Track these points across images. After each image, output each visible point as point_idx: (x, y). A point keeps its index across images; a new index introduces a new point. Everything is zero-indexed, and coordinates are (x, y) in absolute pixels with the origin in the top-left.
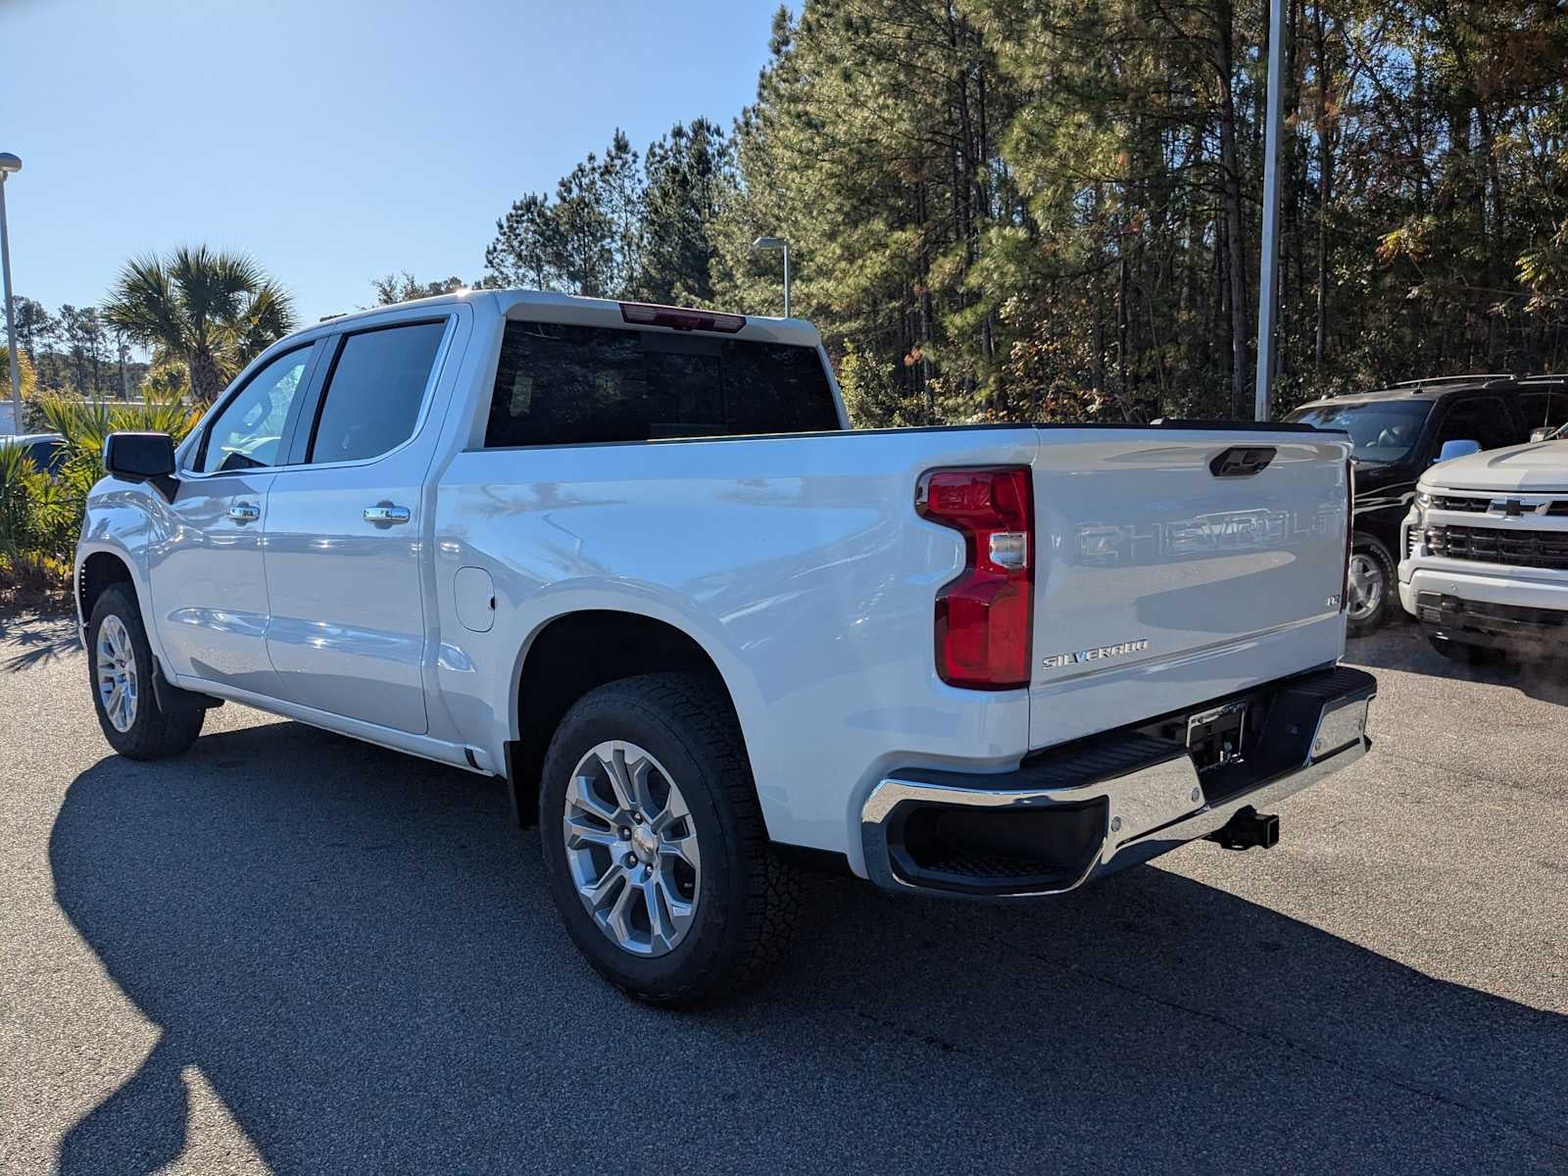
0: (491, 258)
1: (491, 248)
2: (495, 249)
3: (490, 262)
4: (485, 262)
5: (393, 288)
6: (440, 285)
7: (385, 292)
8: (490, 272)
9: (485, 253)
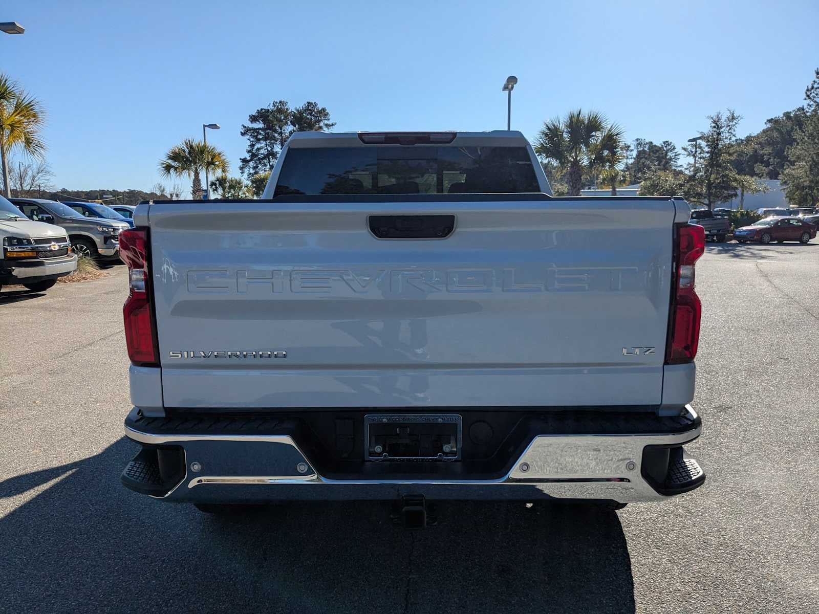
0: (808, 93)
1: (810, 87)
2: (813, 88)
3: (808, 96)
4: (805, 96)
5: (719, 119)
6: (790, 113)
7: (715, 122)
8: (808, 101)
9: (805, 90)
